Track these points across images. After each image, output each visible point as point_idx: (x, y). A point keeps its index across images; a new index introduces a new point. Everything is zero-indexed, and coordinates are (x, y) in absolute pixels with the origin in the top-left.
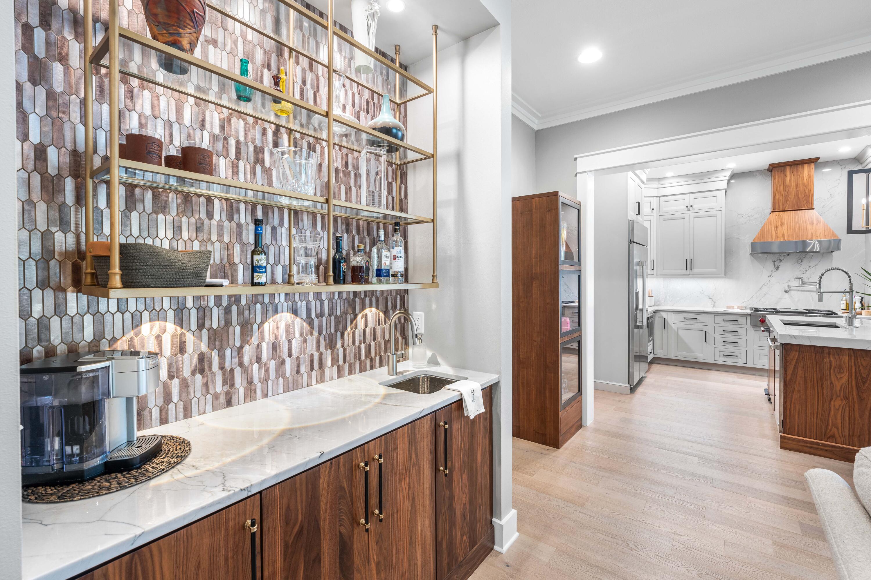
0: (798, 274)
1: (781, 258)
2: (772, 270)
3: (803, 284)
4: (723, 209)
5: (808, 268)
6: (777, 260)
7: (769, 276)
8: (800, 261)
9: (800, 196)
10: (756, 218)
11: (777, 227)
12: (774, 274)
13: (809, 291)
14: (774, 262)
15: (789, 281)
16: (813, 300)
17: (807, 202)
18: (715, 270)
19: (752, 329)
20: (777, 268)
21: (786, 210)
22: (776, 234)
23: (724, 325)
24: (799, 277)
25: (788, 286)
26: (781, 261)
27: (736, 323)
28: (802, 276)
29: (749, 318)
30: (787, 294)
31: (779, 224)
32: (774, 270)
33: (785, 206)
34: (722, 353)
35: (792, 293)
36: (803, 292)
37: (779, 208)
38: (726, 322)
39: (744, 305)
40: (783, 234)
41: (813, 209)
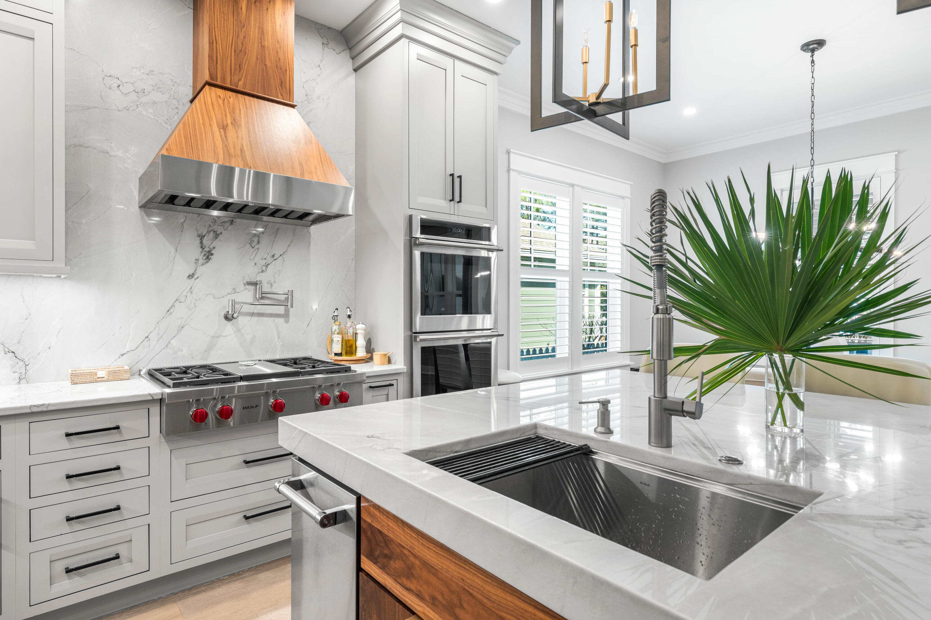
0: (251, 273)
1: (215, 228)
2: (197, 260)
3: (262, 298)
4: (58, 19)
5: (269, 260)
6: (209, 232)
7: (191, 276)
8: (256, 239)
9: (268, 63)
10: (154, 103)
11: (224, 128)
12: (201, 270)
13: (271, 315)
14: (202, 237)
15: (235, 291)
16: (279, 337)
17: (282, 83)
18: (27, 245)
19: (166, 448)
20: (208, 256)
21: (240, 88)
22: (226, 147)
23: (70, 454)
24: (253, 280)
25: (234, 303)
26: (217, 235)
27: (113, 436)
28: (258, 279)
29: (155, 410)
30: (229, 326)
31: (229, 121)
32: (201, 261)
33: (236, 78)
34: (60, 566)
35: (242, 320)
36: (261, 319)
37: (224, 79)
38: (77, 441)
39: (124, 364)
40: (242, 150)
41: (293, 106)
